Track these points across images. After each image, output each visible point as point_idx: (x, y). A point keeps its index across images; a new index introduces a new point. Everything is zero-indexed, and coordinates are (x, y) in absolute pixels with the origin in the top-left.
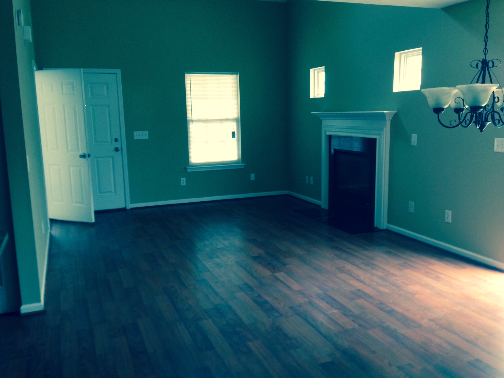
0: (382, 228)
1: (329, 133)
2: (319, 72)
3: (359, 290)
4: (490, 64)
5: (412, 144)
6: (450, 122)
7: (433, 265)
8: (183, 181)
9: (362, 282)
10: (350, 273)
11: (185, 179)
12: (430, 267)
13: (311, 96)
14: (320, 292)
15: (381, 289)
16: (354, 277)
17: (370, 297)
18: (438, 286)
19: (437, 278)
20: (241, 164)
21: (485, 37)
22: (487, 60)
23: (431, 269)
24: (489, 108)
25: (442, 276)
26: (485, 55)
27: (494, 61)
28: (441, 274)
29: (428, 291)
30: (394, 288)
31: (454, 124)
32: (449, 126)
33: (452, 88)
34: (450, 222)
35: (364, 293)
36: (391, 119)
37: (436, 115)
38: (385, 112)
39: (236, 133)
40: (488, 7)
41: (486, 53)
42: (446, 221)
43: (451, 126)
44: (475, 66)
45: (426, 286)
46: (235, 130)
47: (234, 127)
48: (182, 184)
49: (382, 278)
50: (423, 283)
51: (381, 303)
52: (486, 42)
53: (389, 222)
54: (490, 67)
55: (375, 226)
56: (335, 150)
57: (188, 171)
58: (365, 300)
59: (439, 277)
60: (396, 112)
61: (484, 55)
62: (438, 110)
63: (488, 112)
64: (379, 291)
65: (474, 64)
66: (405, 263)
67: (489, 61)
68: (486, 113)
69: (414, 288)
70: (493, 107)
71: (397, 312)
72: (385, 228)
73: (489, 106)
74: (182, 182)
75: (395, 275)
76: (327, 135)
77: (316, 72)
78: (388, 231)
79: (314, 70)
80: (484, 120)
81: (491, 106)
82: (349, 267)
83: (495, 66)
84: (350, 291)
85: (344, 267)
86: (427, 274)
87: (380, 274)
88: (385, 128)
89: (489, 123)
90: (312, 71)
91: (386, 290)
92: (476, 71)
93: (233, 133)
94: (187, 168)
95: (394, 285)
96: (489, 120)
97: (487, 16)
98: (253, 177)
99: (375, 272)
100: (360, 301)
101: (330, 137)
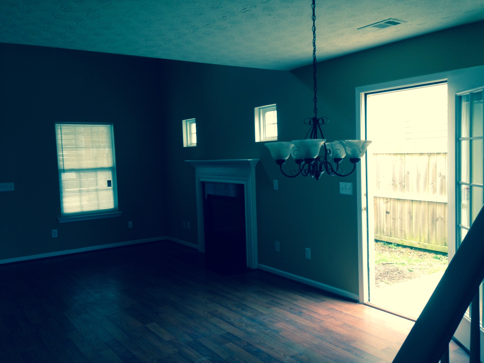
0: (253, 268)
1: (202, 180)
2: (191, 123)
3: (229, 333)
4: (320, 122)
5: (275, 189)
6: (291, 172)
7: (297, 300)
8: (55, 233)
9: (232, 324)
10: (221, 317)
11: (56, 230)
12: (294, 303)
13: (185, 145)
14: (191, 339)
15: (250, 329)
16: (224, 320)
17: (239, 339)
18: (301, 321)
19: (300, 314)
20: (118, 212)
21: (315, 98)
22: (318, 118)
23: (295, 305)
24: (322, 159)
25: (304, 311)
26: (316, 113)
27: (323, 118)
28: (304, 308)
29: (291, 327)
30: (261, 327)
31: (294, 174)
32: (291, 175)
33: (289, 143)
34: (310, 259)
35: (233, 336)
36: (255, 166)
37: (279, 166)
38: (249, 160)
39: (112, 181)
40: (315, 73)
41: (316, 112)
42: (307, 257)
43: (292, 176)
44: (309, 123)
45: (290, 322)
46: (111, 179)
47: (108, 176)
48: (53, 236)
49: (251, 319)
50: (287, 319)
51: (249, 344)
52: (315, 103)
53: (260, 262)
54: (321, 124)
55: (247, 266)
56: (208, 195)
57: (60, 222)
58: (233, 343)
59: (301, 312)
60: (259, 160)
61: (314, 114)
62: (280, 161)
63: (322, 162)
64: (248, 333)
65: (307, 121)
66: (273, 301)
67: (319, 119)
68: (320, 164)
69: (280, 325)
70: (326, 158)
71: (263, 352)
72: (256, 267)
73: (322, 157)
74: (53, 234)
75: (262, 314)
76: (201, 182)
77: (188, 123)
78: (259, 270)
79: (187, 121)
80: (319, 170)
81: (324, 157)
82: (221, 310)
83: (324, 123)
84: (220, 336)
85: (216, 311)
86: (291, 310)
87: (249, 314)
88: (251, 175)
89: (323, 172)
90: (184, 122)
91: (254, 331)
92: (310, 127)
93: (109, 183)
94: (59, 219)
95: (261, 324)
96: (322, 170)
97: (315, 81)
98: (130, 224)
99: (244, 313)
100: (229, 345)
101: (203, 184)
